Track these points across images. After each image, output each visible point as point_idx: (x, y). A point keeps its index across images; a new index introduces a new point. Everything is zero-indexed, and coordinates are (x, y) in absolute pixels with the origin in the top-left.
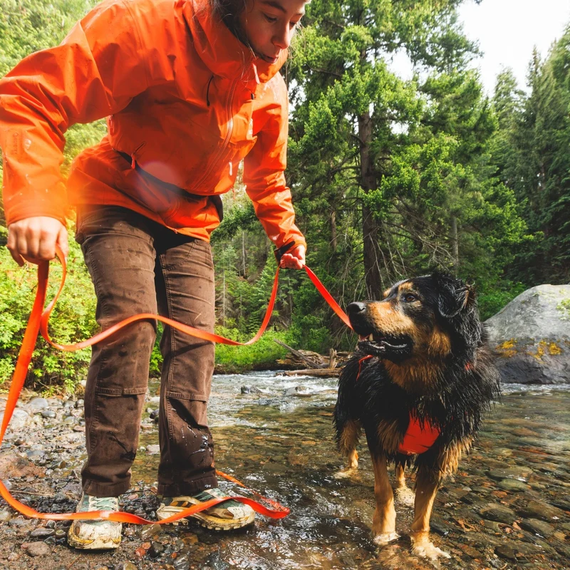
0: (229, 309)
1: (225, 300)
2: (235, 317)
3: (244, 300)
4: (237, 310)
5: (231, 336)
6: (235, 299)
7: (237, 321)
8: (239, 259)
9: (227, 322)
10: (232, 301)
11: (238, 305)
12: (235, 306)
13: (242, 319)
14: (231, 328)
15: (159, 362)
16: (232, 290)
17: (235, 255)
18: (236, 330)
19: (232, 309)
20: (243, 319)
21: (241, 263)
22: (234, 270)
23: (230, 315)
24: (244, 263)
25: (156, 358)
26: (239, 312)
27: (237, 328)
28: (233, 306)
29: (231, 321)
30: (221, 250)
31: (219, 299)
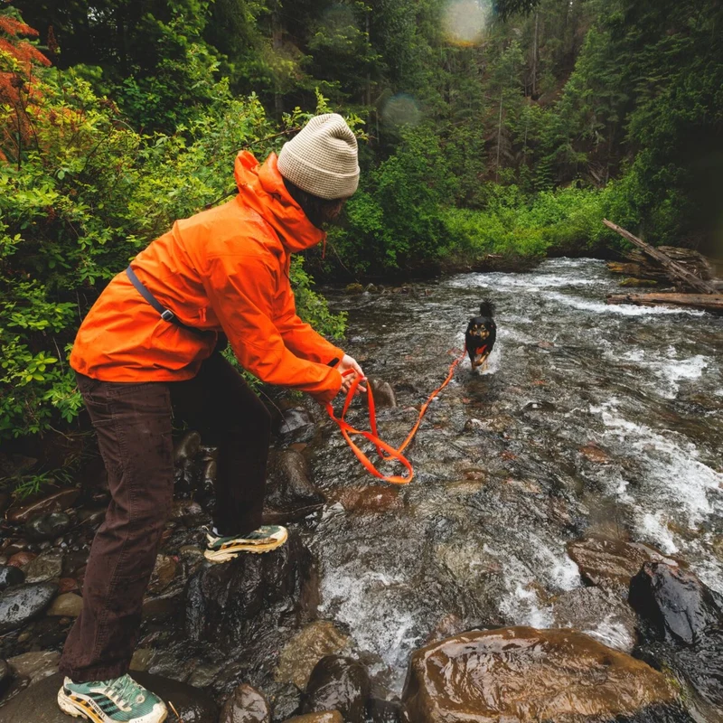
0: (506, 153)
1: (500, 139)
2: (515, 165)
3: (531, 137)
4: (519, 154)
5: (506, 197)
6: (516, 135)
7: (517, 173)
8: (527, 66)
9: (502, 174)
10: (511, 140)
11: (521, 145)
12: (515, 148)
13: (525, 169)
14: (507, 184)
15: (397, 254)
16: (512, 121)
17: (522, 58)
18: (514, 188)
19: (510, 152)
20: (527, 169)
21: (530, 71)
22: (517, 85)
23: (506, 163)
24: (534, 73)
25: (394, 247)
26: (522, 157)
27: (516, 184)
28: (513, 146)
29: (509, 173)
30: (498, 53)
31: (491, 137)
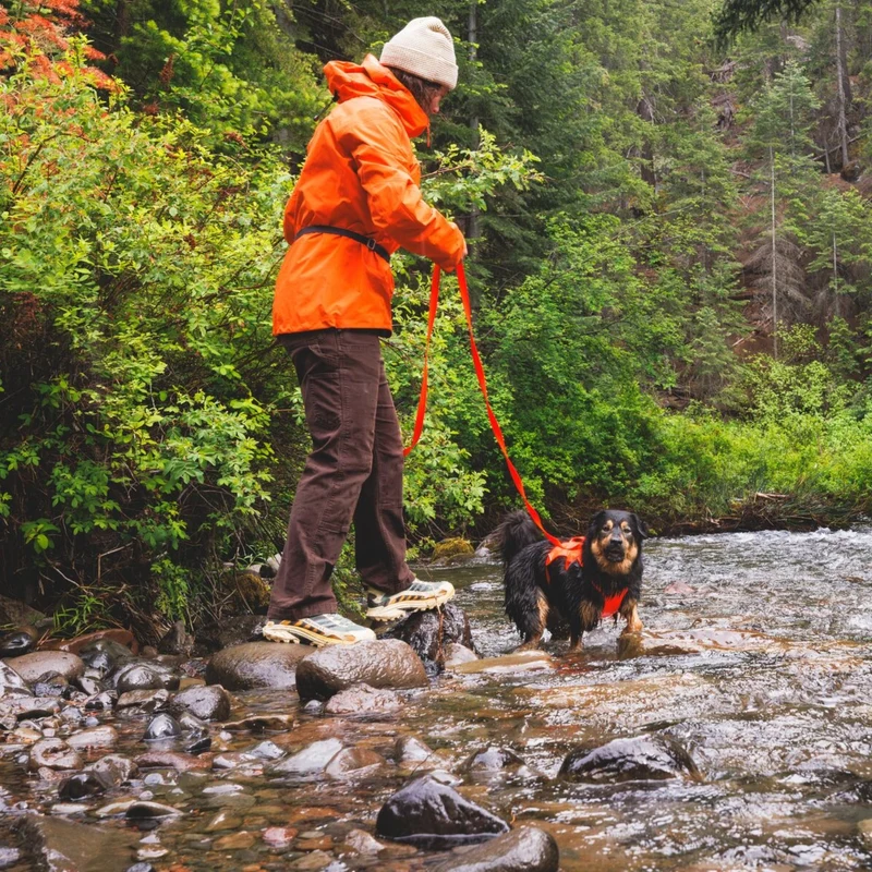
0: (794, 292)
1: (775, 261)
2: (816, 319)
3: (847, 257)
4: (822, 294)
5: (800, 391)
6: (813, 253)
7: (822, 335)
8: (824, 110)
9: (788, 338)
10: (801, 263)
11: (825, 274)
12: (812, 283)
13: (839, 326)
14: (799, 360)
15: (546, 485)
16: (801, 223)
17: (811, 95)
18: (818, 369)
19: (802, 290)
20: (844, 327)
21: (833, 122)
22: (806, 150)
23: (794, 313)
24: (842, 123)
25: (538, 472)
26: (830, 301)
27: (822, 361)
28: (808, 278)
29: (802, 336)
30: (760, 83)
31: (756, 257)
